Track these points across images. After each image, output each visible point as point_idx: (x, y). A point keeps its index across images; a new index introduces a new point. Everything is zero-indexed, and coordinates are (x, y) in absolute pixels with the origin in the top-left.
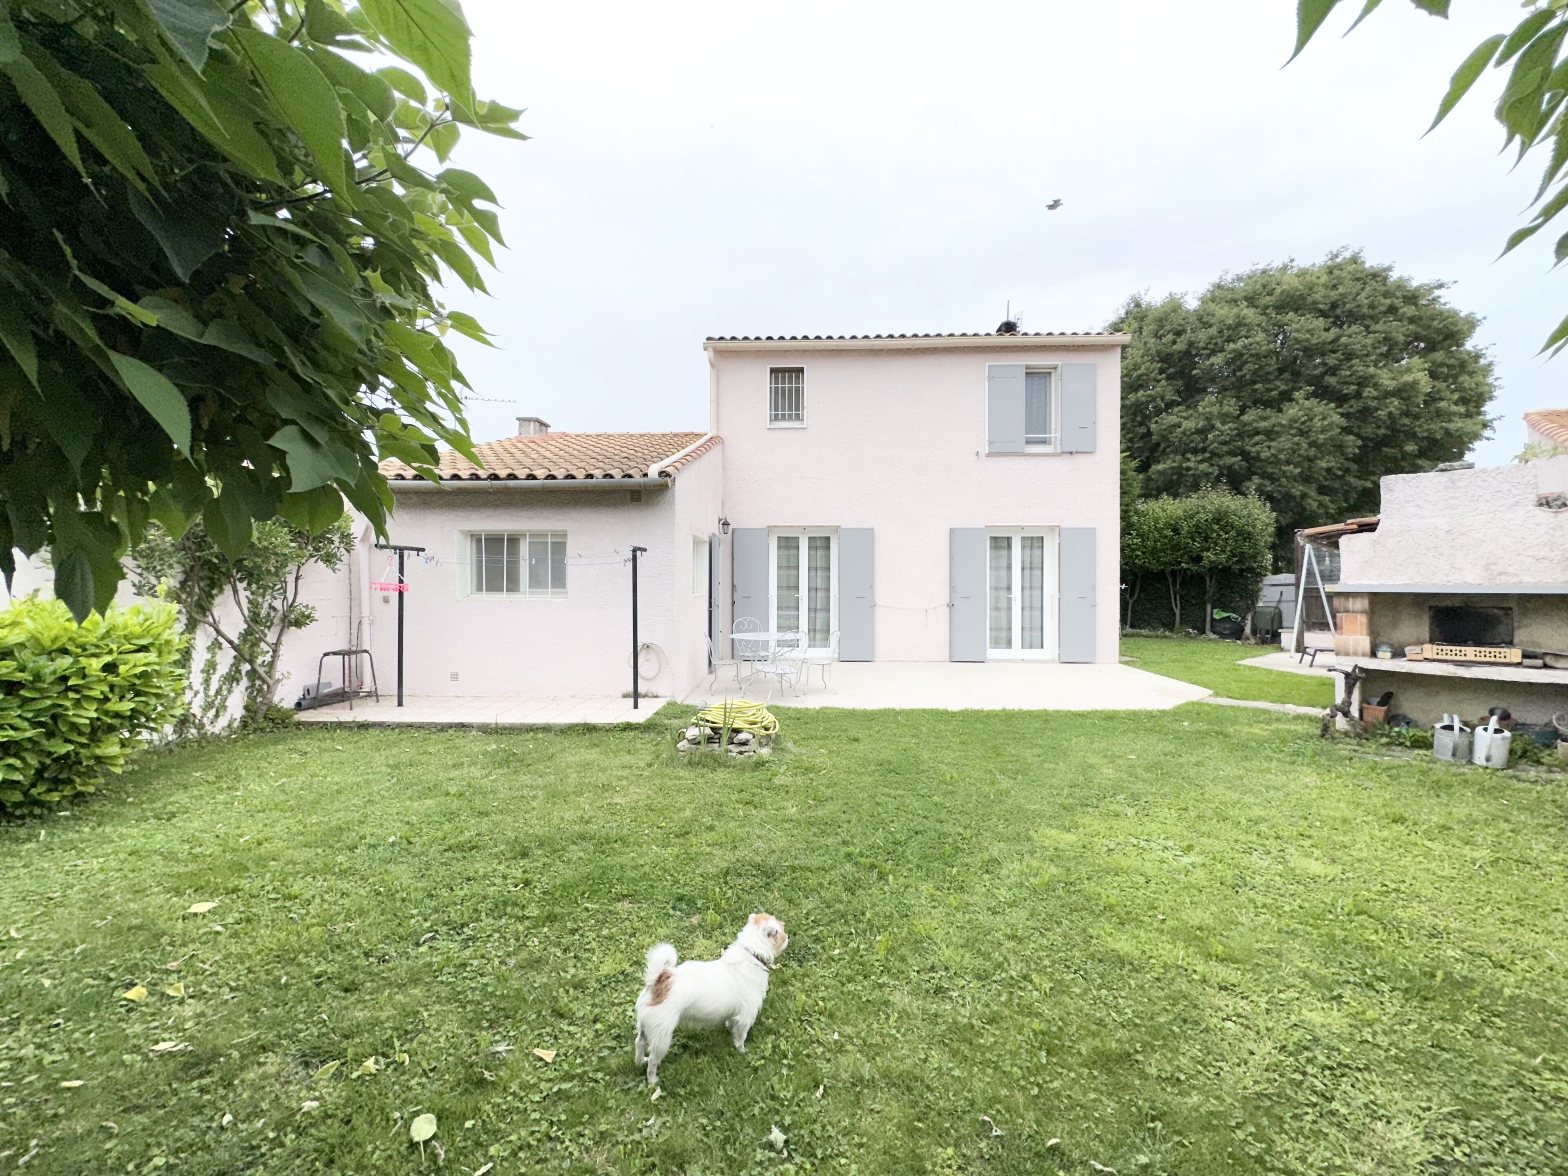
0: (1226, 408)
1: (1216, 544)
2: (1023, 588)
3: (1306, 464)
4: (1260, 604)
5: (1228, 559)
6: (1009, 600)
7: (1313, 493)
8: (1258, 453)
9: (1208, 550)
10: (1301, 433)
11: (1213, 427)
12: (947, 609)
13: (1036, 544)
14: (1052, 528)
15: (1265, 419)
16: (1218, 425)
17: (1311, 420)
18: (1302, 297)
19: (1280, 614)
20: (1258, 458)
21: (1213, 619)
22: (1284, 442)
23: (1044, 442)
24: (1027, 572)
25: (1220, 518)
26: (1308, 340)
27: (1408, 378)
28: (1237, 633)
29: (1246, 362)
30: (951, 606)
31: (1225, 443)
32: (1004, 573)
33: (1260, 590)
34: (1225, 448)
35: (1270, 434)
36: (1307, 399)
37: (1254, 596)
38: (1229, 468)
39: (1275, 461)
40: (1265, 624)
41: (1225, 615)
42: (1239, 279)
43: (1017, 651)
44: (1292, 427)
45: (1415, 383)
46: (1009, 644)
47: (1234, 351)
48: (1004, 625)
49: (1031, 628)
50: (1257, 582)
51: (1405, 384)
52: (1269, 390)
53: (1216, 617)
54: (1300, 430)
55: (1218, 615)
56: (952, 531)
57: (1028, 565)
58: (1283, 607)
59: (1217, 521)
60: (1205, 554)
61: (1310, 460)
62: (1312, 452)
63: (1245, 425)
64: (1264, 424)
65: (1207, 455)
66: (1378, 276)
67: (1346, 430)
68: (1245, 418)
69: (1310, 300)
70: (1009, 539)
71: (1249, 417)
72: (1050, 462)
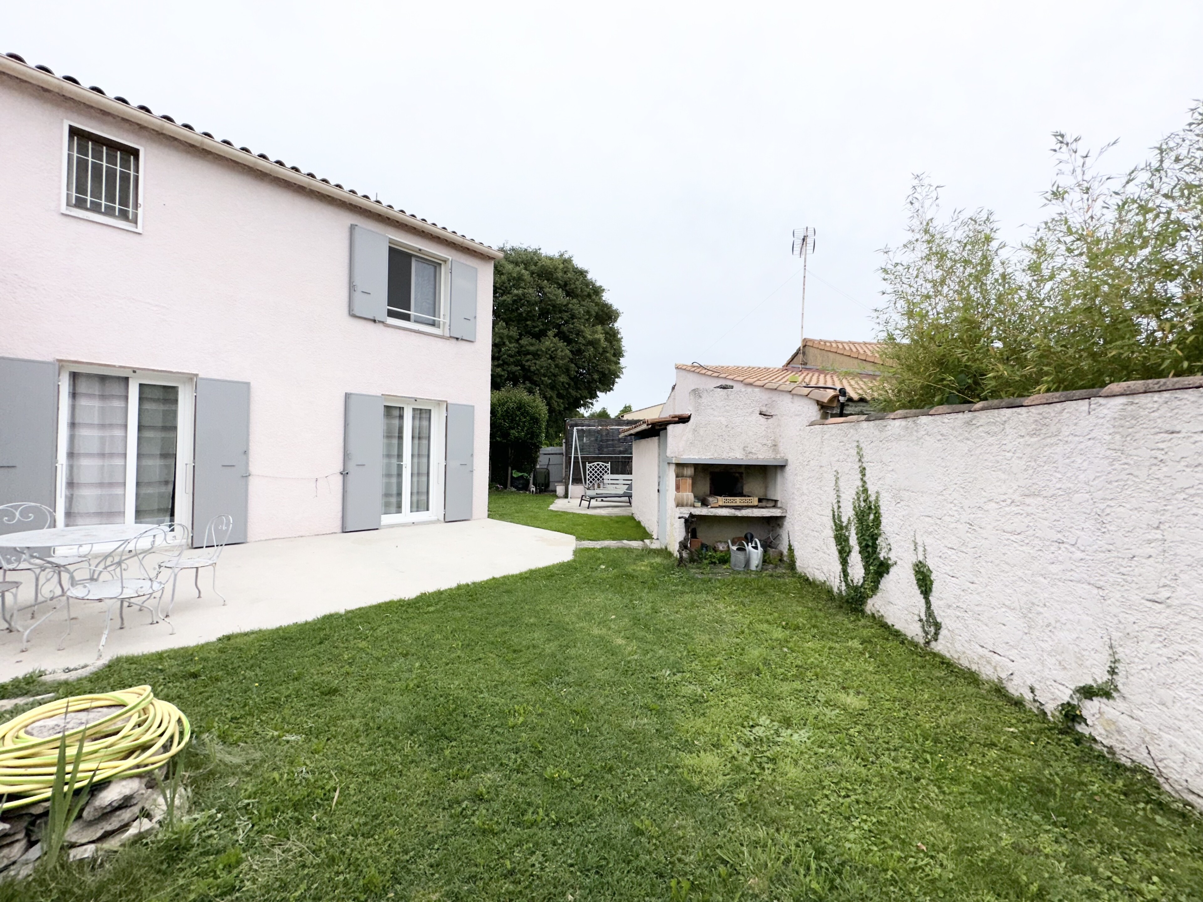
0: (511, 333)
1: (518, 425)
2: (412, 455)
3: (553, 378)
4: (538, 467)
5: (526, 435)
6: (400, 467)
7: (555, 396)
8: (530, 366)
9: (513, 429)
10: (552, 358)
11: (504, 344)
12: (340, 478)
13: (424, 415)
14: (439, 403)
15: (532, 345)
16: (507, 343)
17: (556, 350)
18: (551, 273)
19: (549, 473)
20: (529, 370)
21: (512, 477)
22: (543, 362)
23: (433, 324)
24: (416, 441)
25: (521, 406)
26: (554, 300)
27: (597, 336)
28: (525, 487)
29: (523, 305)
30: (344, 474)
31: (510, 356)
32: (395, 441)
33: (538, 457)
34: (512, 360)
35: (536, 355)
36: (554, 337)
37: (534, 461)
38: (513, 373)
39: (537, 373)
40: (541, 480)
41: (520, 474)
42: (513, 249)
43: (407, 515)
44: (547, 353)
45: (599, 340)
46: (399, 508)
47: (517, 295)
48: (394, 491)
49: (418, 493)
50: (536, 452)
51: (596, 339)
52: (534, 327)
53: (515, 476)
54: (551, 356)
55: (516, 474)
56: (347, 396)
57: (417, 435)
58: (550, 468)
59: (519, 408)
60: (512, 431)
61: (555, 375)
62: (556, 371)
63: (522, 347)
64: (532, 348)
65: (501, 362)
66: (582, 273)
67: (571, 361)
68: (522, 342)
69: (555, 276)
70: (401, 409)
71: (524, 341)
72: (440, 343)
